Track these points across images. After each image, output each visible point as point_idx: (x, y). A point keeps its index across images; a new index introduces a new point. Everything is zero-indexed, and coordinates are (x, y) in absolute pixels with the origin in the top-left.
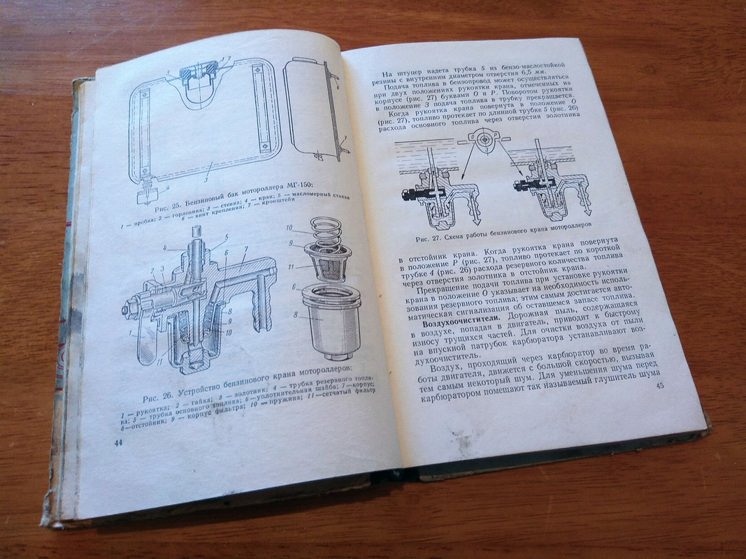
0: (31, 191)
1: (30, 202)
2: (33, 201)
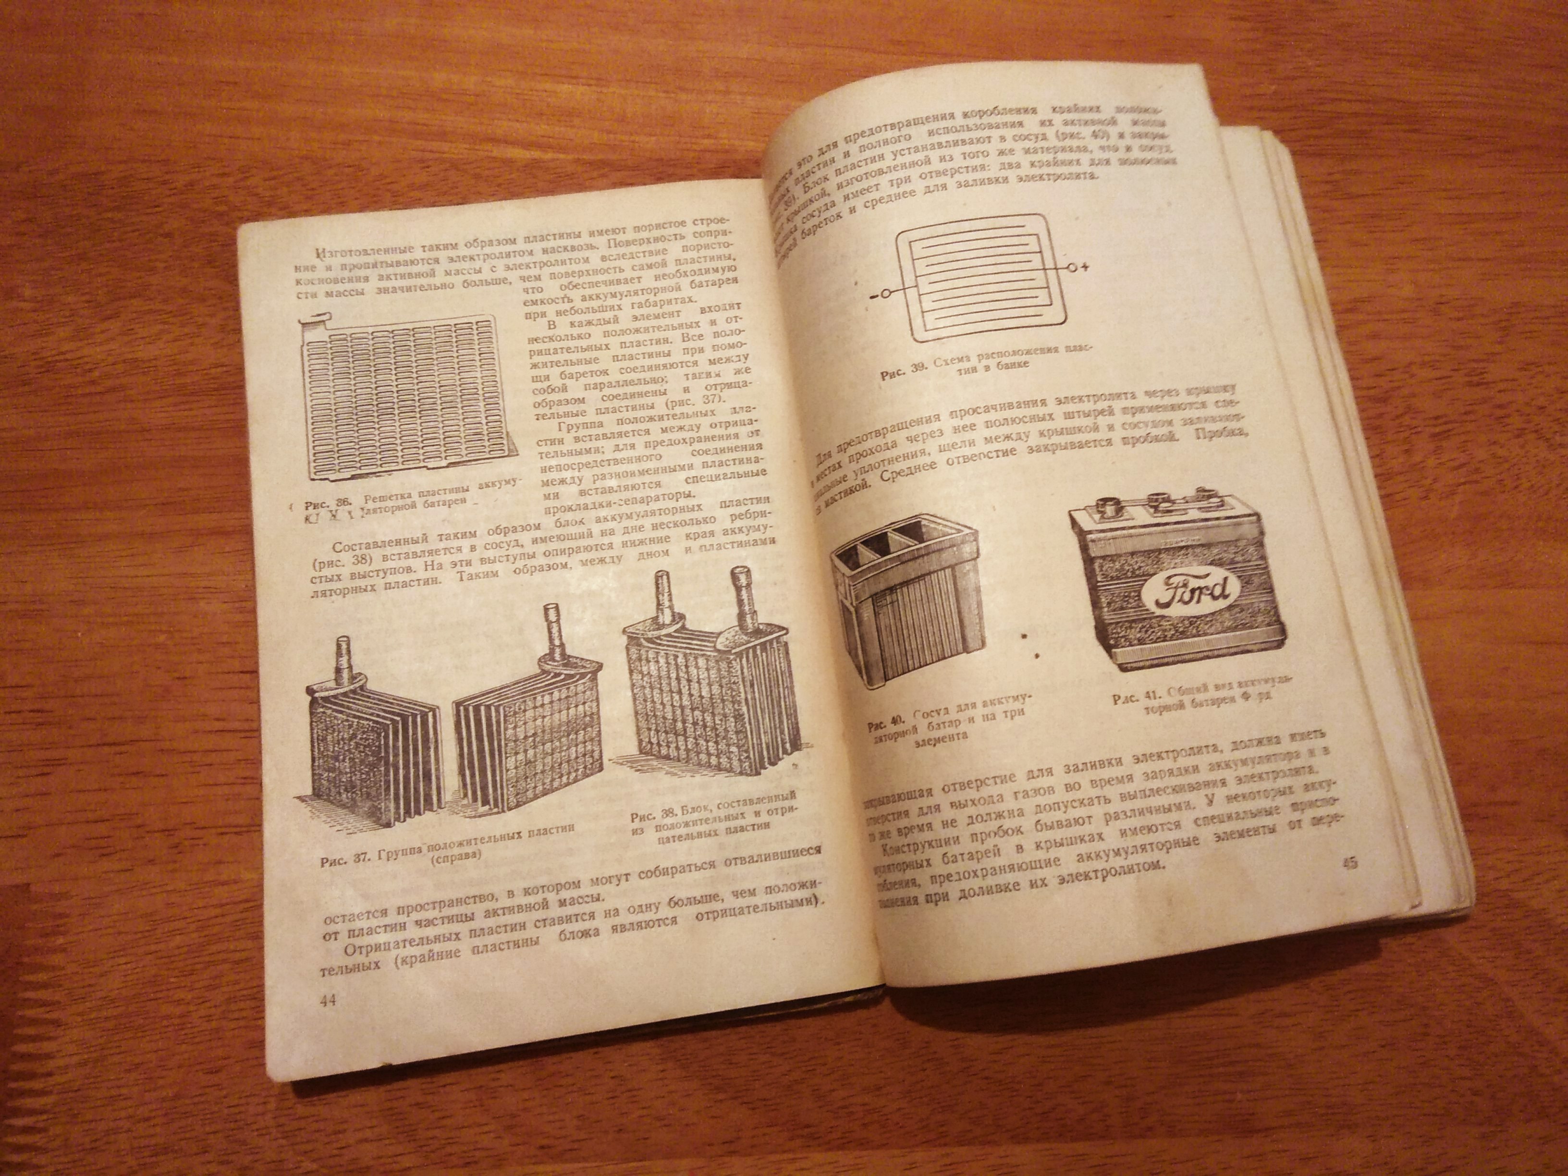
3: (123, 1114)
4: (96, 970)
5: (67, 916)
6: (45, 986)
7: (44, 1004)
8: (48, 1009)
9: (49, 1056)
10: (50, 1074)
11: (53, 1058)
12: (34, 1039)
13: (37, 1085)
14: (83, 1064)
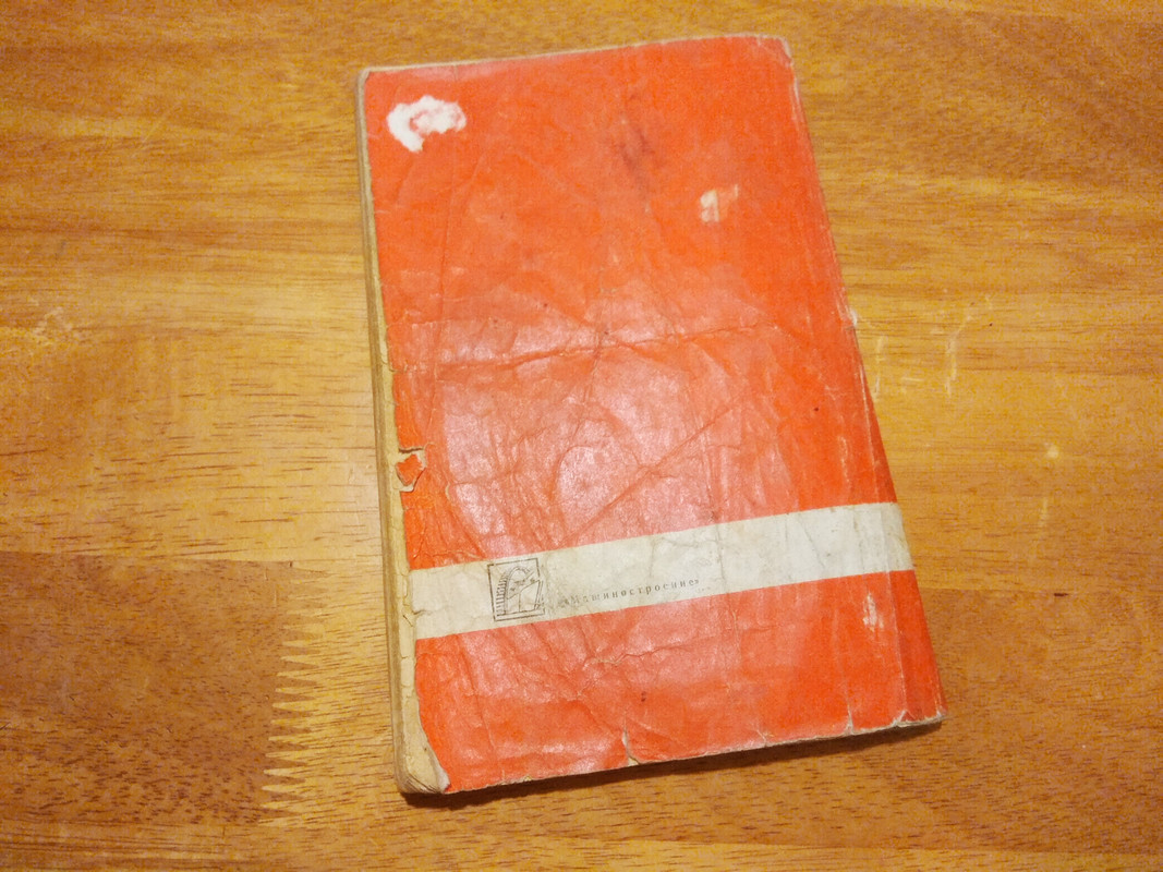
3: (372, 770)
4: (350, 641)
5: (326, 590)
6: (304, 651)
7: (303, 667)
8: (306, 672)
9: (306, 714)
10: (307, 731)
11: (309, 716)
12: (293, 698)
13: (294, 739)
14: (337, 723)
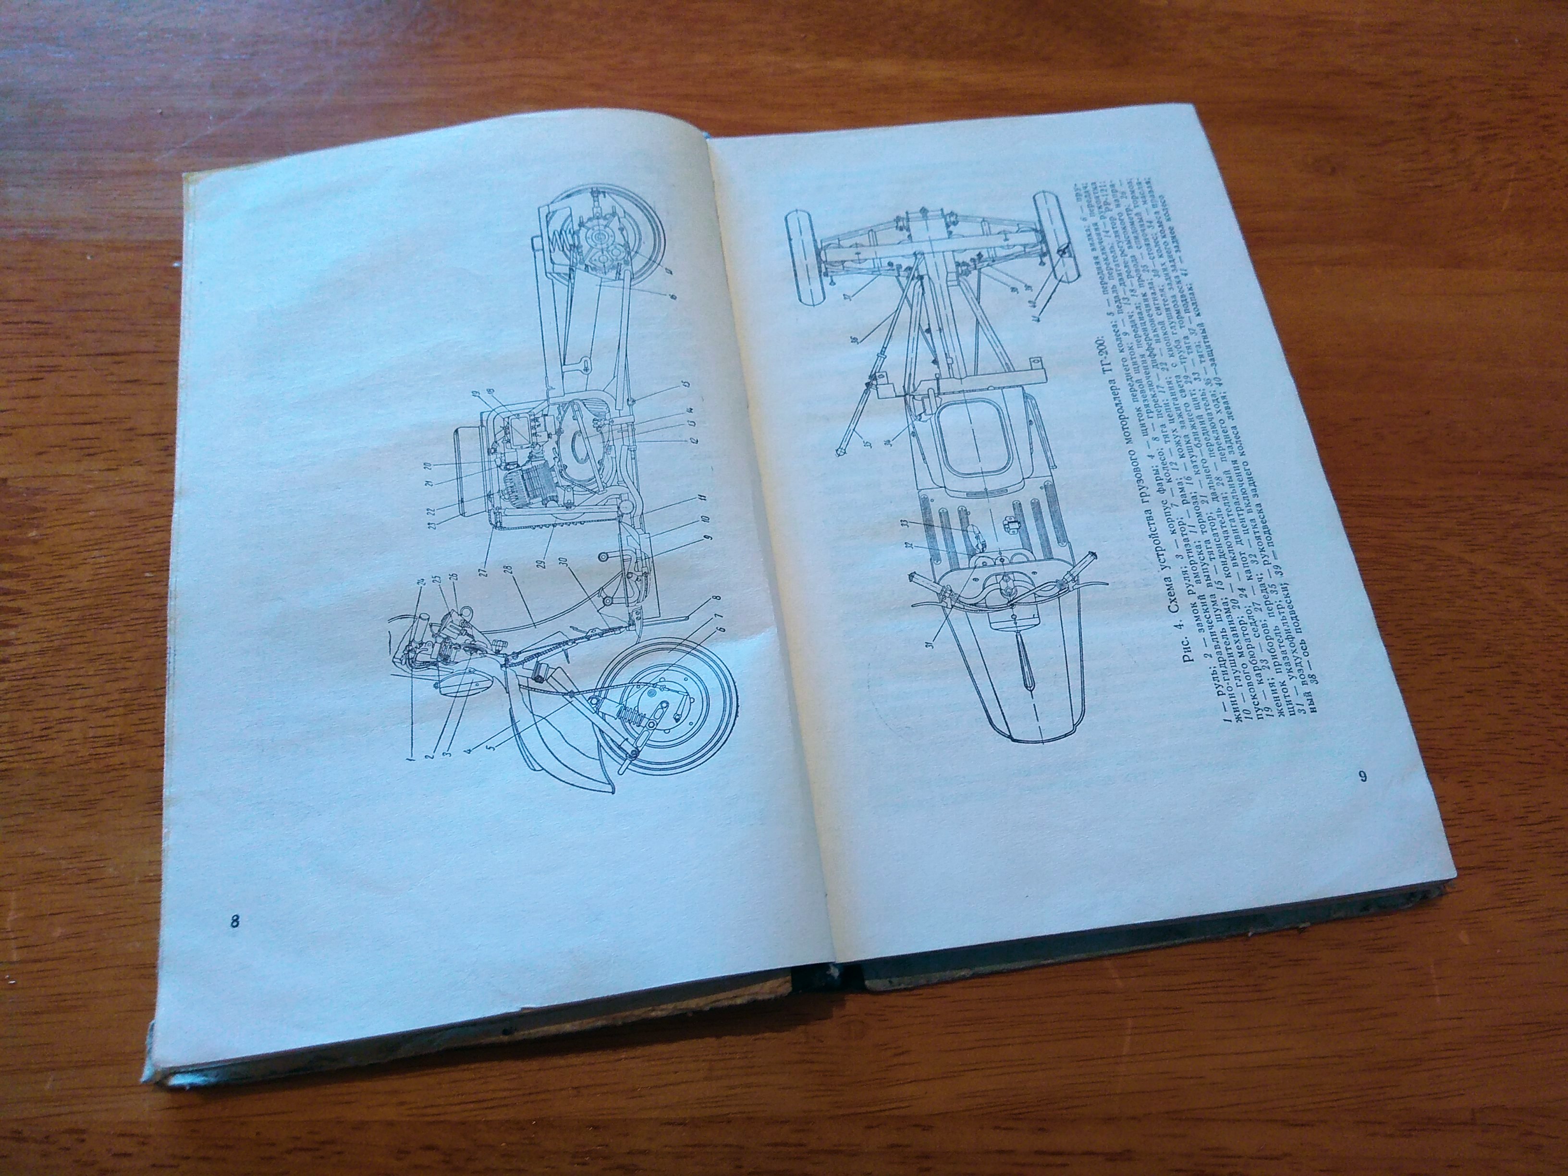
0: (88, 431)
1: (86, 451)
2: (92, 451)
